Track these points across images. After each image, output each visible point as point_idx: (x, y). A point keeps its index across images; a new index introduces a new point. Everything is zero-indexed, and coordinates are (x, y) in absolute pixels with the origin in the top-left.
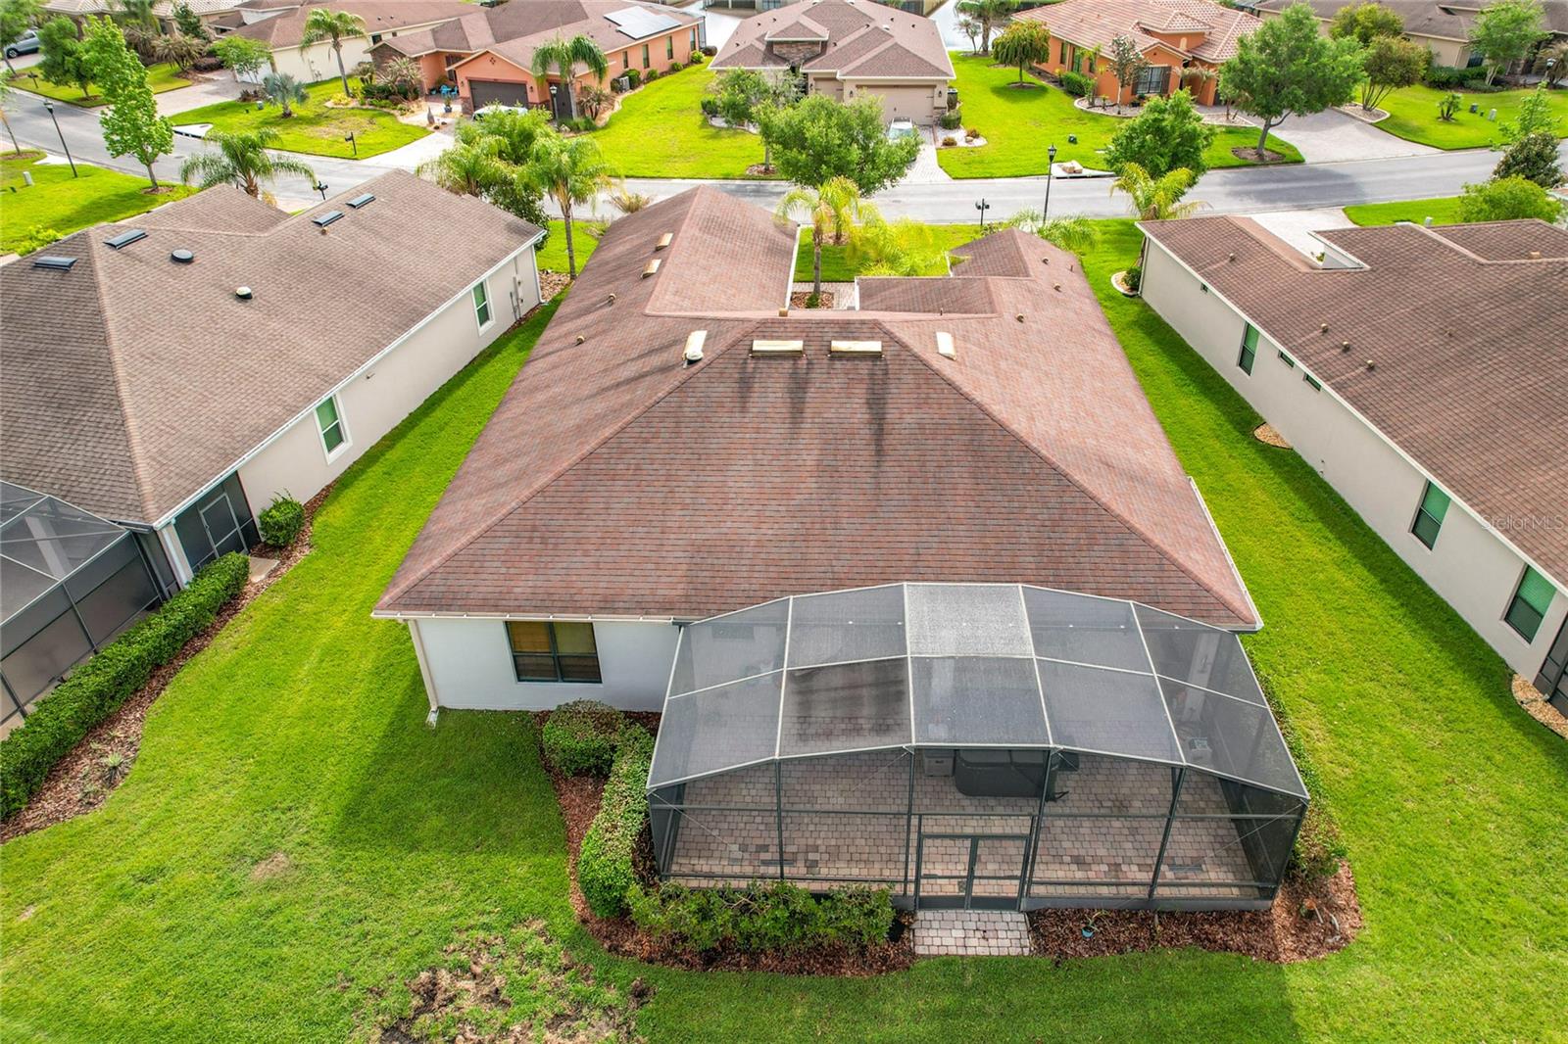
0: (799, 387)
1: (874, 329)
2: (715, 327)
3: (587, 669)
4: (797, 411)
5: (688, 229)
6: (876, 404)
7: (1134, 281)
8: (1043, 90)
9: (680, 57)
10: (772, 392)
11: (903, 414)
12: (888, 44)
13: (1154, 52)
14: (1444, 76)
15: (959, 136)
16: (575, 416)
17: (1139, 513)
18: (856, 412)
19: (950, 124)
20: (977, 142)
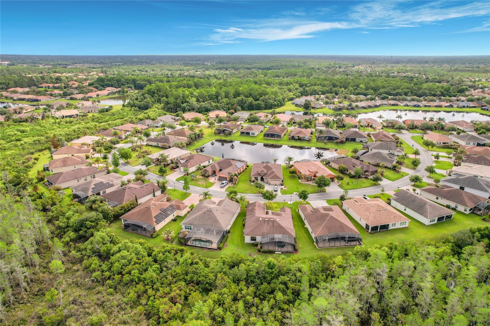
0: (268, 222)
1: (273, 218)
2: (262, 218)
3: (255, 240)
4: (268, 224)
5: (257, 207)
6: (273, 224)
7: (298, 210)
8: (296, 177)
9: (244, 169)
10: (266, 223)
11: (275, 224)
12: (274, 174)
13: (310, 174)
14: (351, 176)
15: (283, 187)
16: (253, 224)
17: (289, 231)
18: (272, 224)
19: (282, 185)
20: (286, 188)
